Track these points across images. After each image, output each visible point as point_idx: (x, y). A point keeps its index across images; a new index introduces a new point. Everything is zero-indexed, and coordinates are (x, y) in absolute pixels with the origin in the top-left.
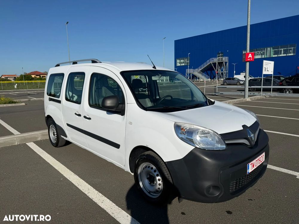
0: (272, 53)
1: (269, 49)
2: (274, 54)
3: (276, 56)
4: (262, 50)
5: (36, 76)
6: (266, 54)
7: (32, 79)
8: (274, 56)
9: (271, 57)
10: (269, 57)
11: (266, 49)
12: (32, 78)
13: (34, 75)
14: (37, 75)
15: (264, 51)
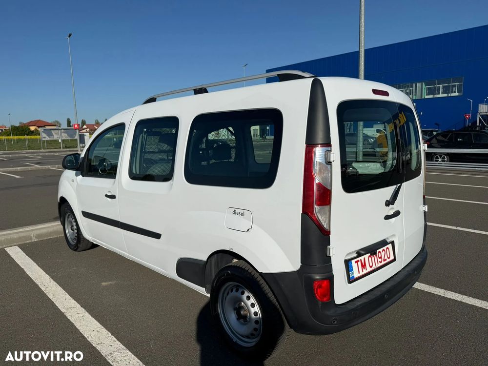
0: (425, 91)
1: (419, 85)
2: (428, 94)
3: (431, 96)
4: (408, 87)
5: (37, 128)
6: (414, 94)
7: (31, 133)
8: (427, 97)
9: (423, 98)
10: (420, 98)
11: (414, 85)
12: (31, 131)
13: (35, 126)
14: (39, 127)
15: (411, 89)
